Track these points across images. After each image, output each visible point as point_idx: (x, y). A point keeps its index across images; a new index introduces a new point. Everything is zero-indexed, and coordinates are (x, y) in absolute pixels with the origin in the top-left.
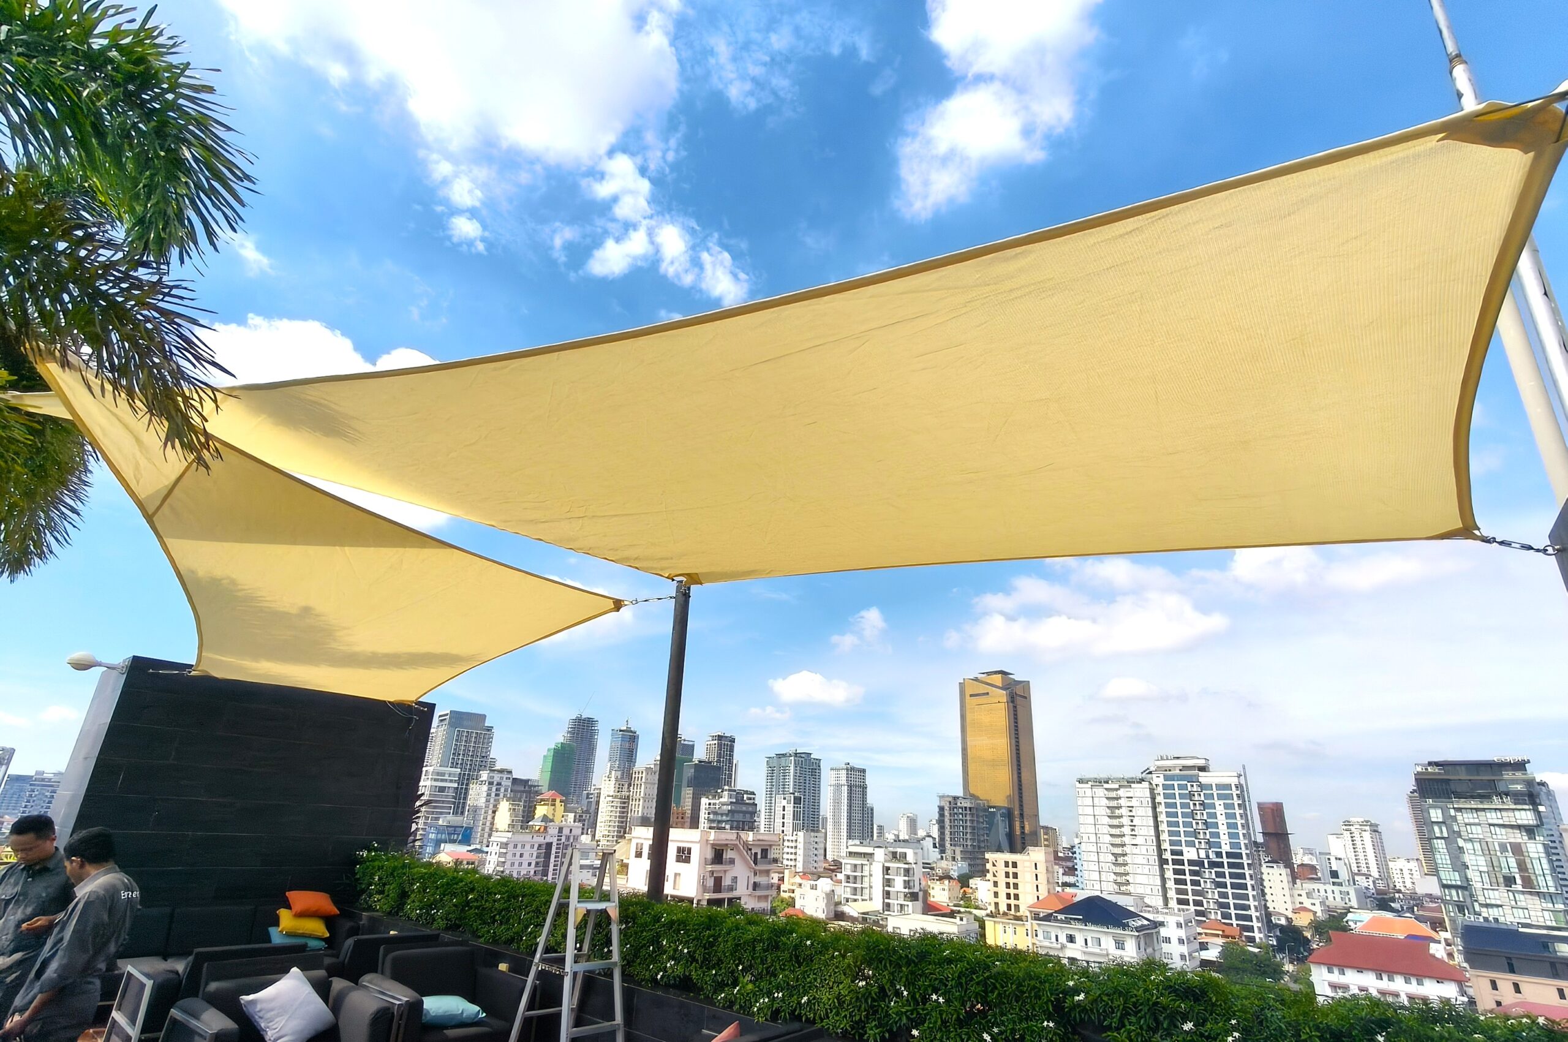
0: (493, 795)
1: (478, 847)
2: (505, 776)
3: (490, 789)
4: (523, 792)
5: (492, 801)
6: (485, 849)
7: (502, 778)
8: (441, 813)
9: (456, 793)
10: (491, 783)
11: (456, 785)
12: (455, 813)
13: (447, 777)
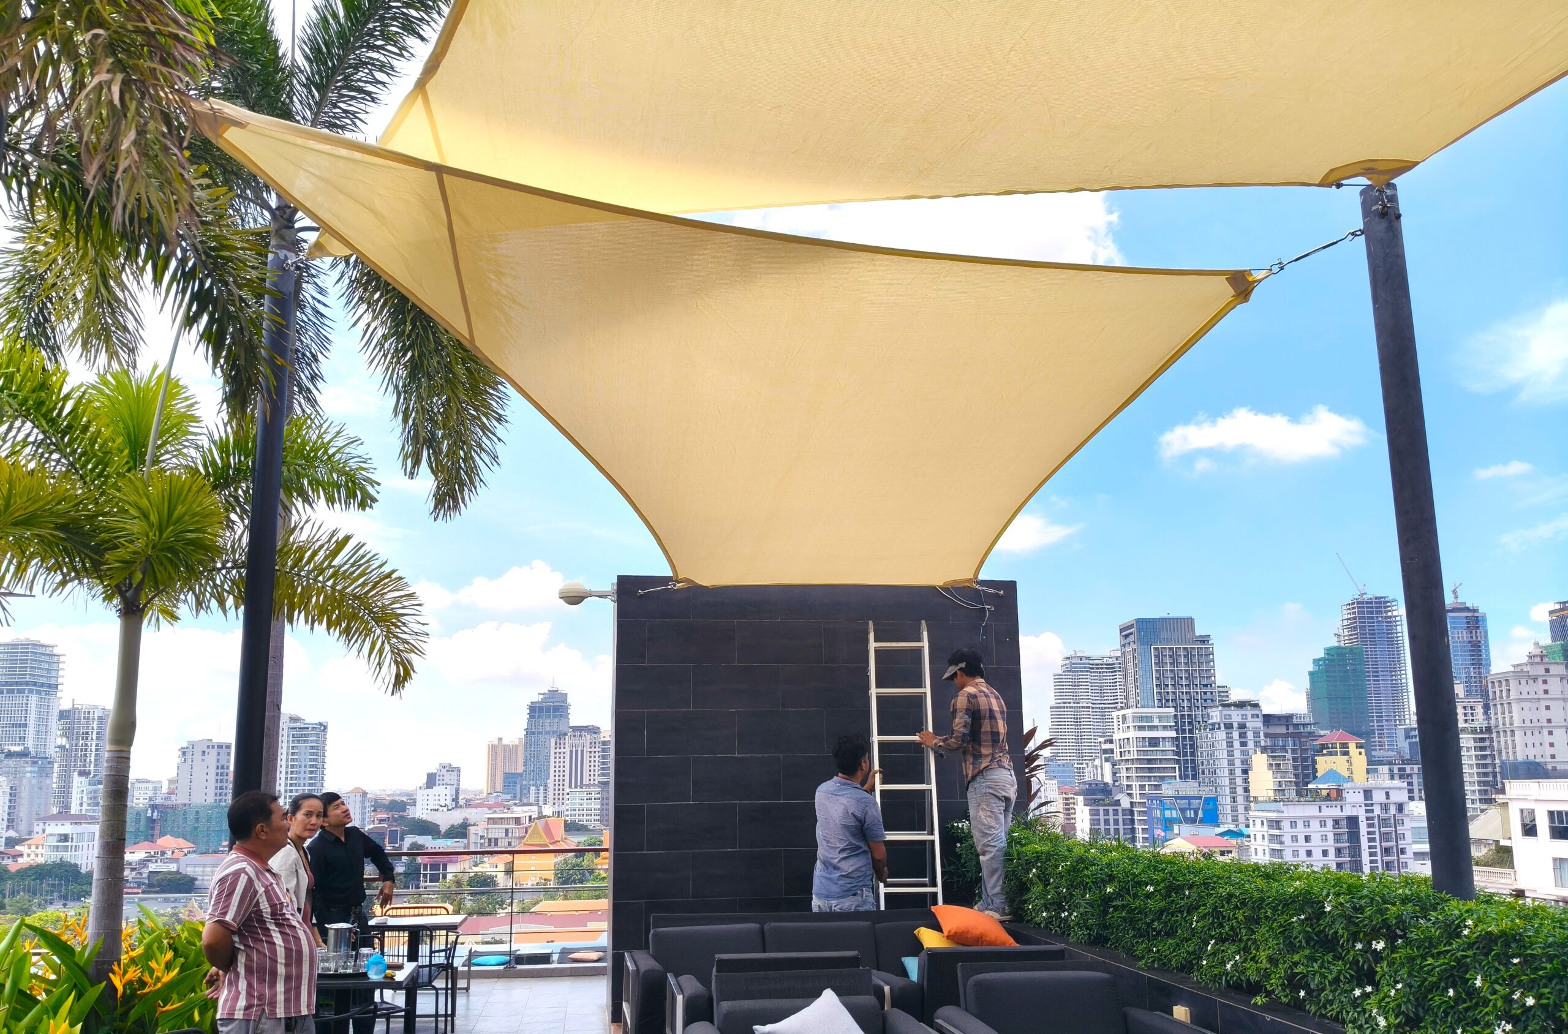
0: (1237, 744)
1: (1232, 827)
2: (1249, 712)
3: (1229, 736)
4: (1287, 736)
5: (1237, 754)
6: (1246, 831)
7: (1244, 716)
8: (1162, 778)
9: (1178, 746)
10: (1229, 726)
11: (1173, 734)
12: (1184, 777)
13: (1156, 723)
